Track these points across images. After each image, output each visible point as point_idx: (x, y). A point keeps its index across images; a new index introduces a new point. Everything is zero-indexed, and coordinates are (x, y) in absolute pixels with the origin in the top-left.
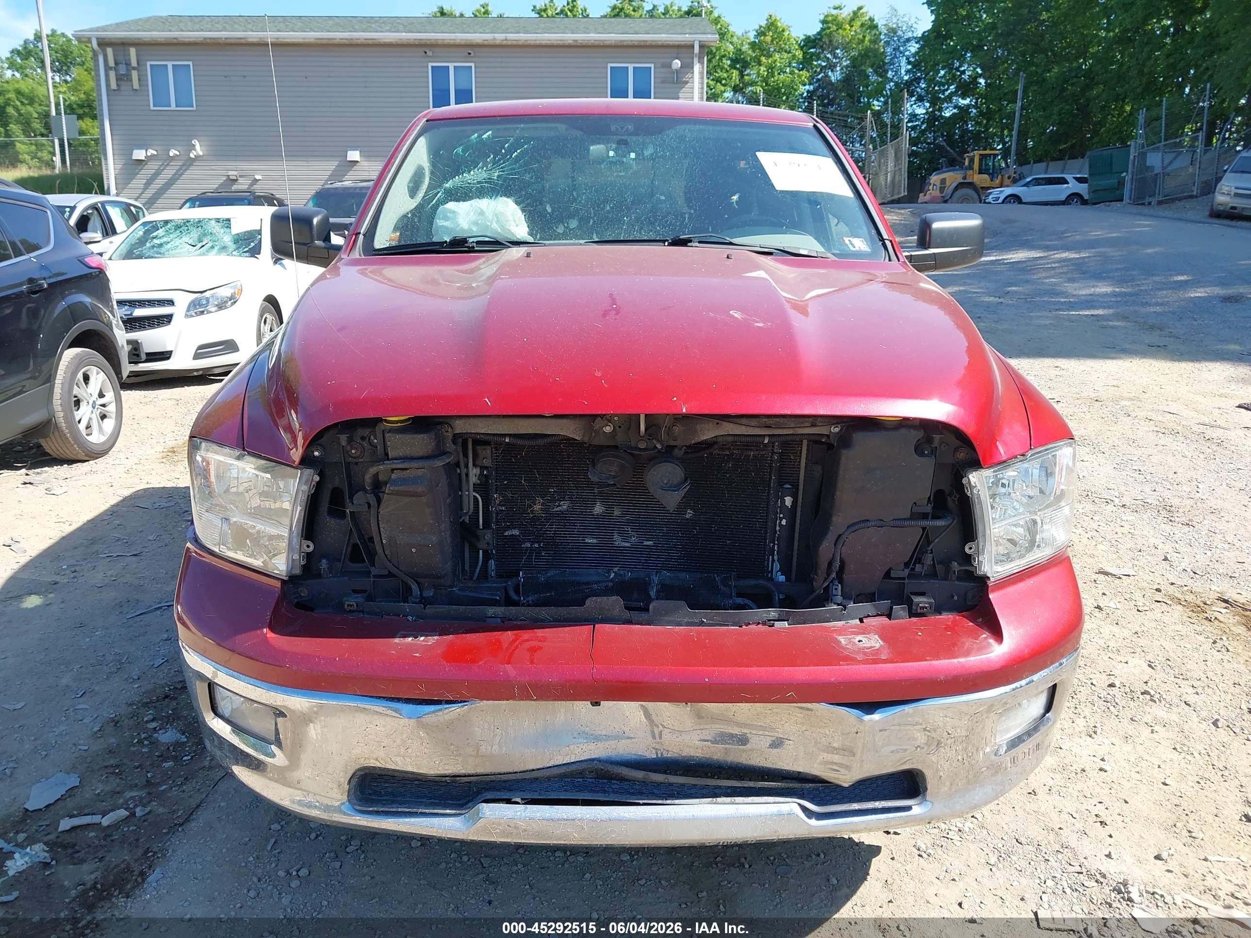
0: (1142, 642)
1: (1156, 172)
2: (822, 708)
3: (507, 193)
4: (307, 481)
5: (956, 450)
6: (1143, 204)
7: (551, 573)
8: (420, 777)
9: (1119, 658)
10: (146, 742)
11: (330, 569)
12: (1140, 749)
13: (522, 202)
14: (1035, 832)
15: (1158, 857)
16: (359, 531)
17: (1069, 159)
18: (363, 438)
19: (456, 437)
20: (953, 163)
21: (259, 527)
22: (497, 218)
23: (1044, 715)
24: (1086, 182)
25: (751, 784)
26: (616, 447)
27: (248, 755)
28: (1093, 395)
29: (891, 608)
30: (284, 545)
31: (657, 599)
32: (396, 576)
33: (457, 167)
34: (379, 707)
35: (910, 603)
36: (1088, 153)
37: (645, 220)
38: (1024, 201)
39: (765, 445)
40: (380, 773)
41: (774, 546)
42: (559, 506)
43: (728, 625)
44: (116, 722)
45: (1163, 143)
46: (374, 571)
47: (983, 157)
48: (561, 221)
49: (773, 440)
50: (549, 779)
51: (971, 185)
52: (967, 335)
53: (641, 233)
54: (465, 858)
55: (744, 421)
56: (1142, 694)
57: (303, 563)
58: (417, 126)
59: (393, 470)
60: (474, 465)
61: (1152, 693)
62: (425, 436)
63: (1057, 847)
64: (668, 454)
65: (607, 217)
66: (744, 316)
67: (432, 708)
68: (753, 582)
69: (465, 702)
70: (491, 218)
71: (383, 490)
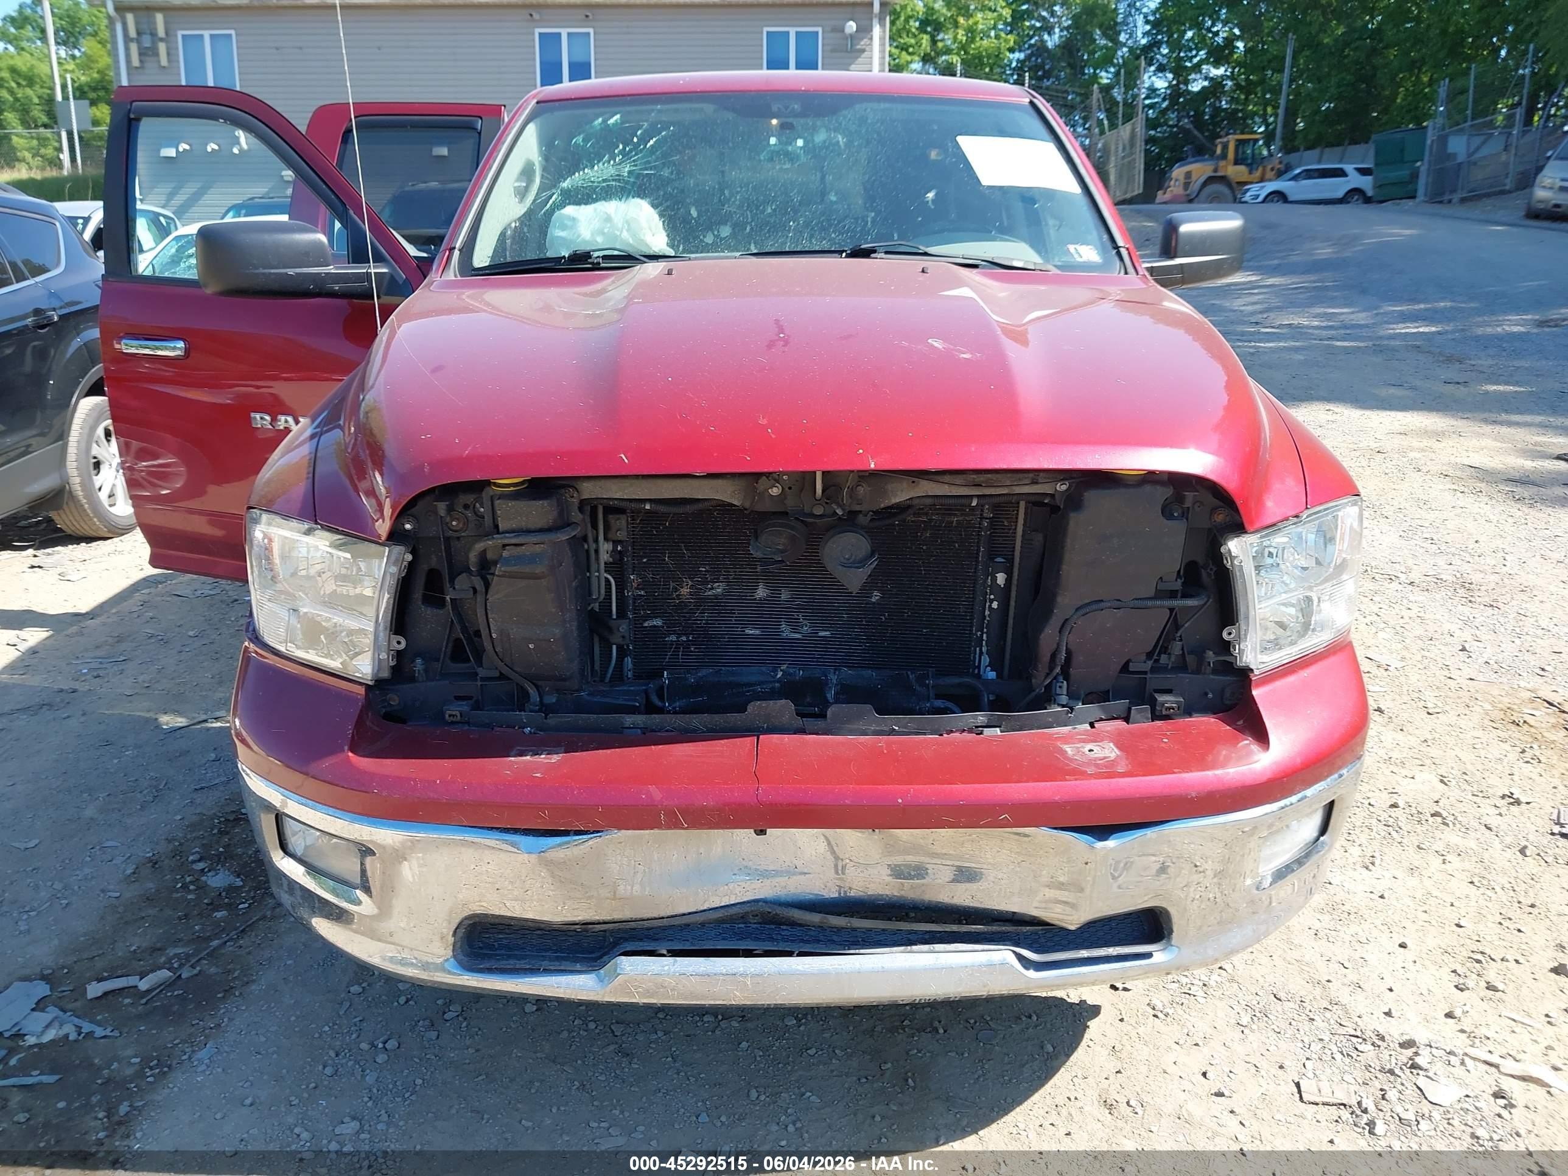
0: (1434, 752)
1: (1459, 161)
2: (1042, 834)
3: (641, 193)
4: (397, 560)
5: (1214, 510)
6: (1441, 202)
7: (703, 672)
8: (543, 926)
9: (1404, 772)
10: (192, 887)
11: (426, 671)
12: (1428, 883)
13: (661, 204)
14: (1297, 985)
15: (1449, 1015)
16: (461, 621)
17: (1350, 144)
18: (466, 507)
19: (583, 503)
20: (1202, 152)
21: (337, 619)
22: (629, 225)
23: (1317, 839)
24: (1370, 174)
25: (955, 928)
26: (785, 514)
27: (326, 902)
28: (1373, 445)
29: (1129, 709)
30: (368, 641)
31: (836, 703)
32: (509, 679)
33: (574, 162)
34: (491, 840)
35: (1153, 703)
36: (1374, 137)
37: (817, 224)
38: (1291, 199)
39: (973, 509)
40: (493, 921)
41: (982, 635)
42: (712, 588)
43: (925, 734)
44: (154, 863)
45: (1469, 123)
46: (482, 672)
47: (1240, 143)
48: (709, 228)
49: (983, 501)
50: (703, 924)
51: (1223, 179)
52: (1225, 367)
53: (811, 242)
54: (592, 1026)
55: (947, 478)
56: (1432, 815)
57: (392, 663)
58: (525, 109)
59: (504, 546)
60: (606, 539)
61: (1445, 814)
62: (545, 503)
63: (1326, 1004)
64: (849, 521)
65: (768, 223)
66: (946, 345)
67: (558, 840)
68: (956, 680)
69: (598, 832)
70: (620, 225)
71: (491, 571)
